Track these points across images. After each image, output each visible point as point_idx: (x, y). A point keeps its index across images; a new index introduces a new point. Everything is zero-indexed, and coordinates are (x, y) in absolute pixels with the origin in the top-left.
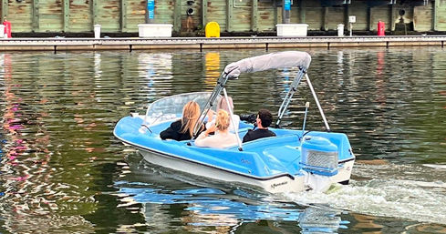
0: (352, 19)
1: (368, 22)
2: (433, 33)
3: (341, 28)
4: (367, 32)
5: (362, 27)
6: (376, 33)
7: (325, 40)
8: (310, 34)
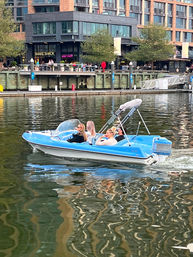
0: (61, 83)
1: (68, 85)
2: (95, 89)
3: (56, 87)
4: (67, 89)
5: (65, 87)
6: (71, 89)
7: (49, 92)
8: (43, 90)
